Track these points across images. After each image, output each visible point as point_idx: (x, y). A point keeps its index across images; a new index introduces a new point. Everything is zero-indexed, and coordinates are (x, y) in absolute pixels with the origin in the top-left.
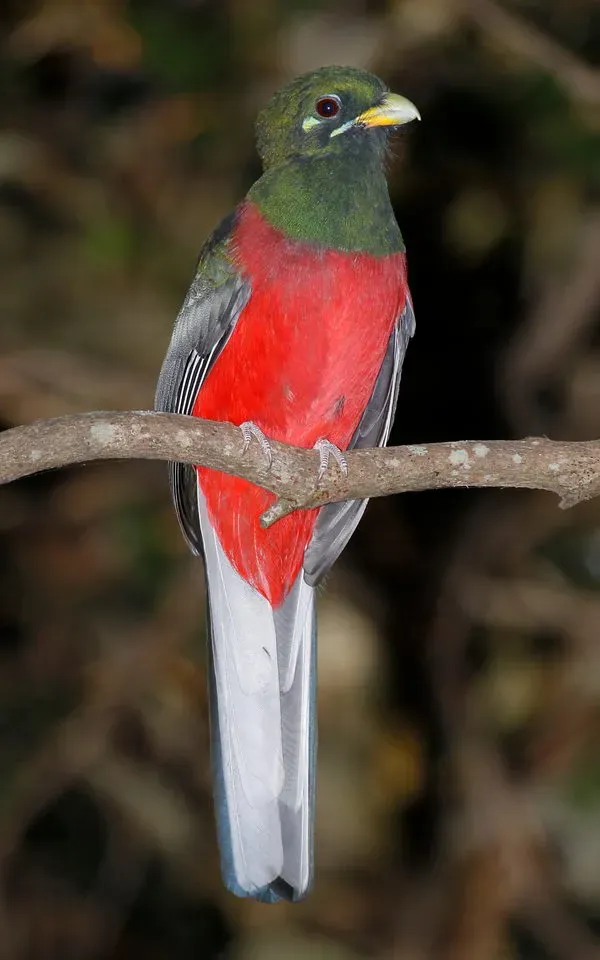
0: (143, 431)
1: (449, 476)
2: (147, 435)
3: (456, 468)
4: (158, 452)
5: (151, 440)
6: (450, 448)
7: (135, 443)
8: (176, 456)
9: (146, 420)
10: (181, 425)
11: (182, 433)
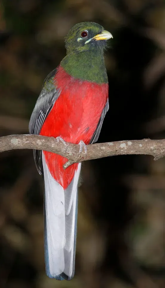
0: (27, 140)
1: (120, 151)
2: (28, 142)
3: (122, 149)
4: (31, 147)
5: (29, 143)
6: (120, 143)
7: (24, 144)
8: (37, 148)
9: (27, 137)
10: (38, 138)
11: (39, 141)
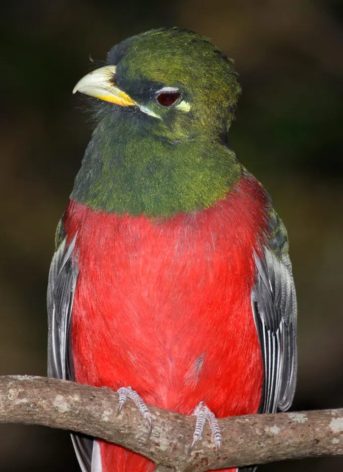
0: (20, 396)
1: (329, 443)
2: (24, 400)
3: (337, 436)
4: (35, 417)
5: (28, 405)
6: (330, 416)
7: (11, 407)
8: (54, 421)
9: (23, 384)
10: (57, 390)
11: (60, 398)
